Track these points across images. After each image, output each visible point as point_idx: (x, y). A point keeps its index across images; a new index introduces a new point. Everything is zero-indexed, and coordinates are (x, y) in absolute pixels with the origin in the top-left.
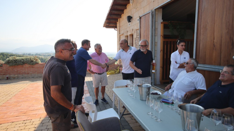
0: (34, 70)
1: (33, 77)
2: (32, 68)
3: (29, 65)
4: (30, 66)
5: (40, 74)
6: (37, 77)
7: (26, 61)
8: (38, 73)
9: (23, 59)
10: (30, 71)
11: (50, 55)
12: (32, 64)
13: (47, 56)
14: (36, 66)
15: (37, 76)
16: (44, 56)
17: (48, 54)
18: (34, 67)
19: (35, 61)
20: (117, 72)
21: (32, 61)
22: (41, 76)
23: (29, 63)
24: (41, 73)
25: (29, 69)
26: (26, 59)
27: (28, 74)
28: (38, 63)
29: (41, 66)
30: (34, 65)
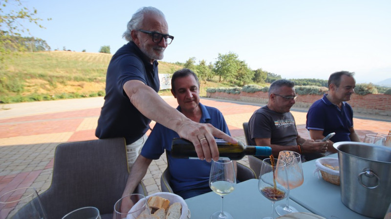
0: (363, 102)
2: (361, 99)
3: (357, 95)
4: (357, 97)
5: (371, 109)
8: (368, 108)
12: (362, 94)
14: (368, 97)
15: (365, 112)
18: (364, 98)
19: (366, 89)
21: (363, 90)
22: (371, 113)
24: (373, 108)
28: (369, 93)
29: (376, 98)
30: (364, 96)
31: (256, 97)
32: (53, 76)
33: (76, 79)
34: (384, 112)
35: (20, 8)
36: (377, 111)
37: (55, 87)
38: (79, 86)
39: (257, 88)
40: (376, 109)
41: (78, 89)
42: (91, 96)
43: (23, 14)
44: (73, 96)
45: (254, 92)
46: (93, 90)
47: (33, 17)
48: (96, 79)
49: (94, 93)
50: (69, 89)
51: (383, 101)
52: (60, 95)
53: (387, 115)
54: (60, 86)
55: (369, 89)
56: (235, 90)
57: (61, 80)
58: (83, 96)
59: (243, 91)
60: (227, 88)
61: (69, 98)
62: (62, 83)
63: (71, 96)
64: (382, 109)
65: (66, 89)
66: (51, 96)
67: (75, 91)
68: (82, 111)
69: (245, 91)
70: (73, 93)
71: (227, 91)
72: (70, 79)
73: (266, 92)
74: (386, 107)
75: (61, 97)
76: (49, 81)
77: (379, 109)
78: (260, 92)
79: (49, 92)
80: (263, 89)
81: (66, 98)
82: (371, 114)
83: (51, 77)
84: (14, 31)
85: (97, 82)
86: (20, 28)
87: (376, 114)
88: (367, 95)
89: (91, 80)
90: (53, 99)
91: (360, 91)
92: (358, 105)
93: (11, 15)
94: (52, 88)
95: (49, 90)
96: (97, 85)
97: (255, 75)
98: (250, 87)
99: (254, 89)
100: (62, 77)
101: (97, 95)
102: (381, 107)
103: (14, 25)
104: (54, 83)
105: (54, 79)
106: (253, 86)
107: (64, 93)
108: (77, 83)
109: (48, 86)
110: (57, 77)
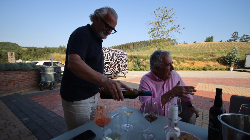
32: (179, 58)
33: (190, 59)
35: (172, 26)
37: (179, 63)
38: (192, 63)
41: (191, 65)
42: (198, 70)
43: (173, 28)
44: (188, 69)
46: (200, 66)
47: (177, 29)
48: (202, 59)
49: (201, 68)
50: (186, 65)
52: (181, 68)
54: (182, 63)
57: (183, 60)
58: (193, 70)
61: (185, 70)
62: (183, 61)
63: (187, 69)
65: (185, 65)
66: (177, 68)
67: (189, 66)
68: (195, 78)
70: (188, 67)
72: (187, 59)
75: (182, 69)
76: (177, 60)
79: (176, 66)
81: (184, 70)
83: (178, 58)
84: (168, 37)
85: (203, 61)
86: (171, 35)
89: (199, 60)
90: (178, 70)
93: (168, 30)
94: (178, 64)
95: (177, 65)
96: (203, 63)
100: (183, 58)
101: (202, 69)
103: (168, 34)
104: (179, 62)
105: (180, 59)
107: (184, 67)
108: (191, 62)
109: (176, 63)
110: (181, 58)
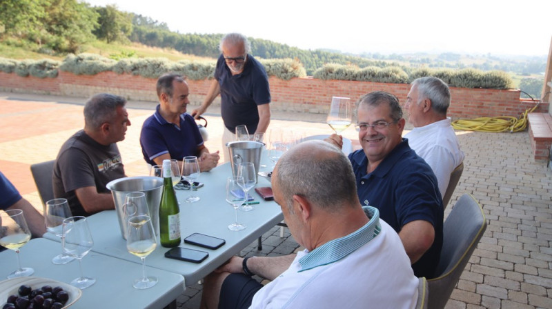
0: (288, 93)
1: (285, 111)
2: (285, 86)
3: (280, 81)
4: (280, 83)
5: (299, 105)
6: (293, 111)
7: (273, 70)
8: (295, 102)
9: (269, 65)
10: (280, 95)
11: (428, 59)
12: (285, 78)
13: (419, 61)
14: (293, 83)
15: (292, 109)
16: (411, 61)
17: (425, 57)
18: (288, 85)
19: (291, 69)
20: (512, 128)
21: (286, 71)
22: (300, 110)
23: (279, 74)
24: (302, 101)
25: (279, 90)
26: (276, 65)
27: (276, 101)
28: (295, 77)
29: (304, 85)
30: (288, 81)
31: (101, 86)
34: (315, 108)
36: (306, 106)
39: (101, 63)
40: (305, 103)
45: (95, 73)
51: (313, 90)
53: (319, 113)
55: (295, 69)
56: (42, 66)
59: (66, 71)
60: (19, 62)
64: (312, 103)
69: (72, 71)
71: (17, 70)
73: (123, 73)
74: (317, 99)
77: (308, 103)
78: (109, 74)
80: (116, 66)
82: (299, 112)
87: (307, 111)
88: (293, 80)
91: (282, 73)
92: (281, 98)
97: (100, 21)
98: (81, 59)
99: (93, 65)
102: (311, 100)
106: (91, 59)
